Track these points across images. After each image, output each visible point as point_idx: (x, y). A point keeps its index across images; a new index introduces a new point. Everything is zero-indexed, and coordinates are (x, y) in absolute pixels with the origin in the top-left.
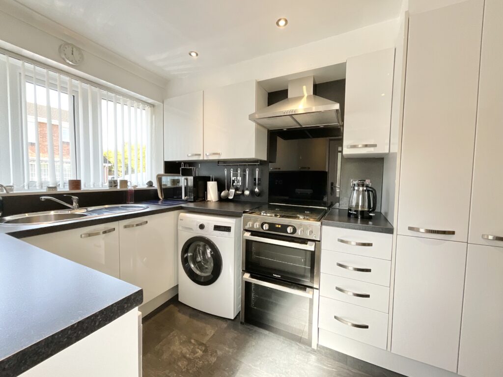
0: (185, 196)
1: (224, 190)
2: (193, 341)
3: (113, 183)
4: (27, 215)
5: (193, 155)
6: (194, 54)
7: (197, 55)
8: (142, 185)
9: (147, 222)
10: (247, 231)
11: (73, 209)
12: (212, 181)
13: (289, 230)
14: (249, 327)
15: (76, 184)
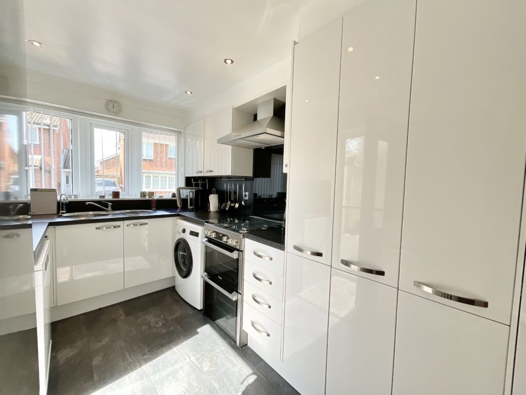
0: (191, 206)
1: (224, 202)
2: (162, 316)
3: (143, 194)
4: (76, 214)
5: (198, 172)
6: (189, 93)
7: (191, 93)
8: (168, 196)
9: (147, 224)
10: (206, 237)
11: (108, 211)
12: (214, 194)
13: (225, 239)
14: (206, 318)
15: (116, 194)
